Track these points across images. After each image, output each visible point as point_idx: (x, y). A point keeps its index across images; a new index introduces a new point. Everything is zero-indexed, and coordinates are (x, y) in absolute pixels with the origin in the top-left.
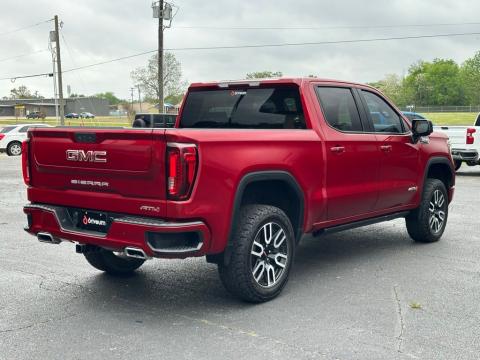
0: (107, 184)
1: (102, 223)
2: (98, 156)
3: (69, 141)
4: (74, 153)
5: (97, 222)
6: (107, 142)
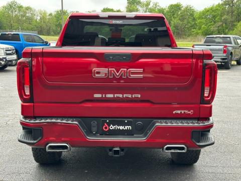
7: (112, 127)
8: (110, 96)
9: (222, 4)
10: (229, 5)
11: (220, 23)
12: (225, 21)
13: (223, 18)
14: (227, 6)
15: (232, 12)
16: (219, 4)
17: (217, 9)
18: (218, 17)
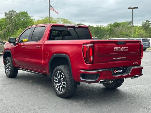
0: (125, 58)
1: (122, 71)
2: (126, 49)
3: (114, 44)
4: (117, 49)
5: (120, 71)
6: (127, 44)
7: (117, 71)
8: (118, 58)
9: (5, 18)
10: (10, 19)
11: (5, 30)
12: (8, 29)
13: (7, 27)
14: (8, 20)
15: (12, 24)
16: (3, 18)
17: (2, 21)
18: (3, 26)
